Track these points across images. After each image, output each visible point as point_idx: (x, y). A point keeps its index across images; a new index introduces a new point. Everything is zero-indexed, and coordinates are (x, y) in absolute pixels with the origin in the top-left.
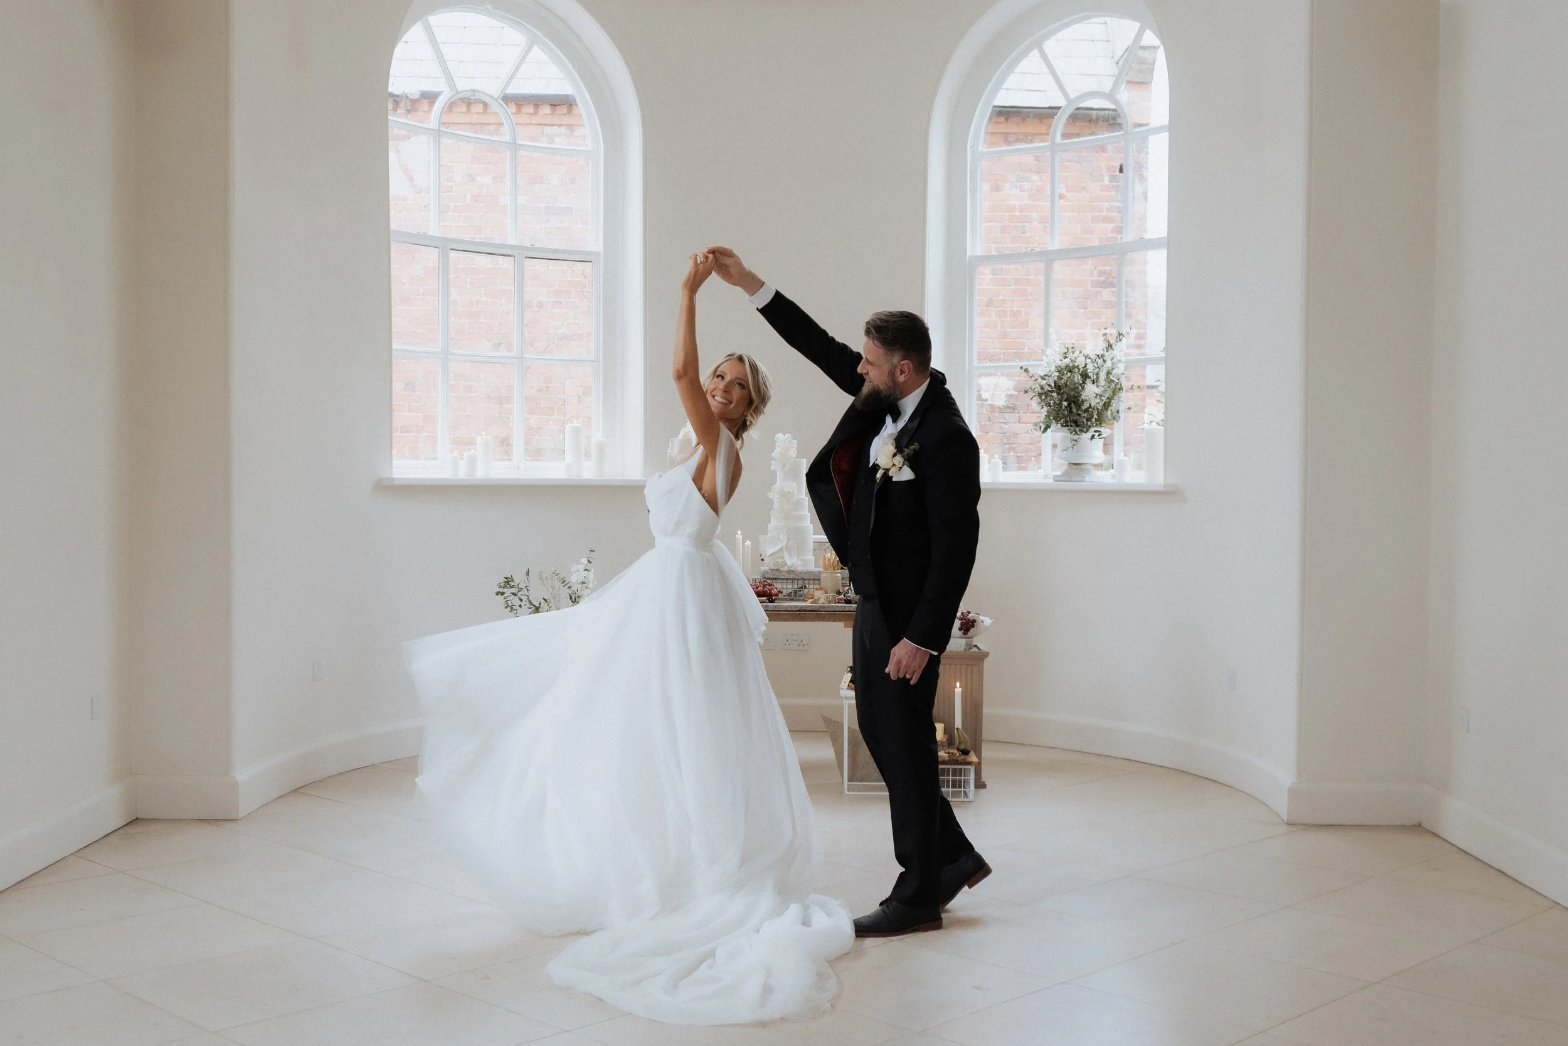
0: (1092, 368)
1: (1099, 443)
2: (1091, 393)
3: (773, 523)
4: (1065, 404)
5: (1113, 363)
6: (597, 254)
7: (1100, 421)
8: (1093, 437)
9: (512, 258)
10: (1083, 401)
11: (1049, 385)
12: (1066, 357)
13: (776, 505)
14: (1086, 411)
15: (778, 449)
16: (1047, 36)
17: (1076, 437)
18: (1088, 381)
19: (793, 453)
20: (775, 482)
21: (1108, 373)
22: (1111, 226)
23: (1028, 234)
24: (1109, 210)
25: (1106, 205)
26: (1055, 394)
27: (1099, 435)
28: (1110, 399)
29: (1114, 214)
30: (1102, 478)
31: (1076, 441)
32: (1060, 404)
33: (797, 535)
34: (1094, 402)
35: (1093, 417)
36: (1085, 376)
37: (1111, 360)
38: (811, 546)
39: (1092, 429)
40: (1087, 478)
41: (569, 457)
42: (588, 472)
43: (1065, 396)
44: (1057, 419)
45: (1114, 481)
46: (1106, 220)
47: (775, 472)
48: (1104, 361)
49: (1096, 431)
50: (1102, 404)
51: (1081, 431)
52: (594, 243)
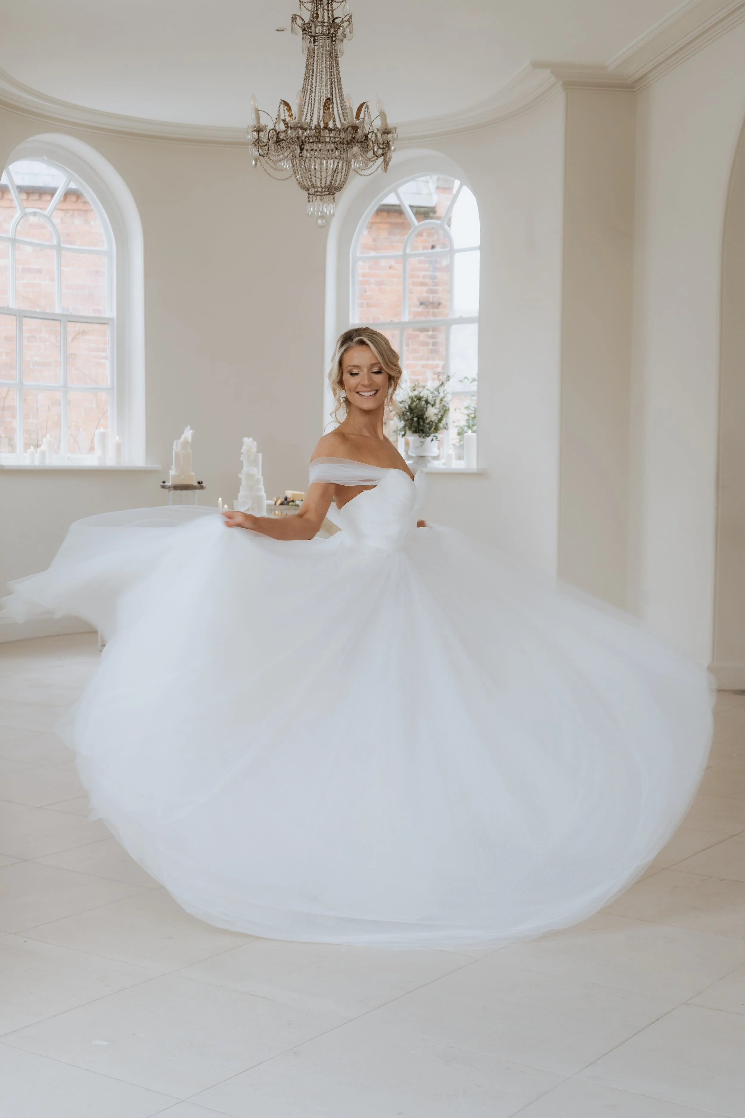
0: (431, 397)
1: (435, 443)
2: (431, 413)
3: (242, 493)
4: (416, 419)
5: (444, 394)
6: (112, 319)
7: (436, 429)
8: (432, 440)
9: (58, 322)
10: (427, 418)
11: (405, 408)
12: (415, 390)
13: (243, 482)
14: (429, 424)
15: (244, 447)
16: (400, 185)
17: (423, 440)
18: (429, 406)
19: (254, 450)
20: (242, 468)
21: (441, 400)
22: (425, 289)
23: (368, 293)
24: (424, 277)
25: (422, 274)
26: (408, 413)
27: (437, 438)
28: (442, 416)
29: (427, 280)
30: (437, 465)
31: (423, 442)
32: (412, 419)
33: (258, 500)
34: (434, 419)
35: (432, 427)
36: (427, 402)
37: (444, 392)
38: (265, 507)
39: (432, 435)
40: (429, 465)
41: (98, 452)
42: (111, 462)
43: (416, 415)
44: (410, 428)
45: (445, 467)
46: (422, 284)
47: (243, 461)
48: (439, 393)
49: (434, 436)
50: (437, 419)
51: (426, 436)
52: (110, 312)
